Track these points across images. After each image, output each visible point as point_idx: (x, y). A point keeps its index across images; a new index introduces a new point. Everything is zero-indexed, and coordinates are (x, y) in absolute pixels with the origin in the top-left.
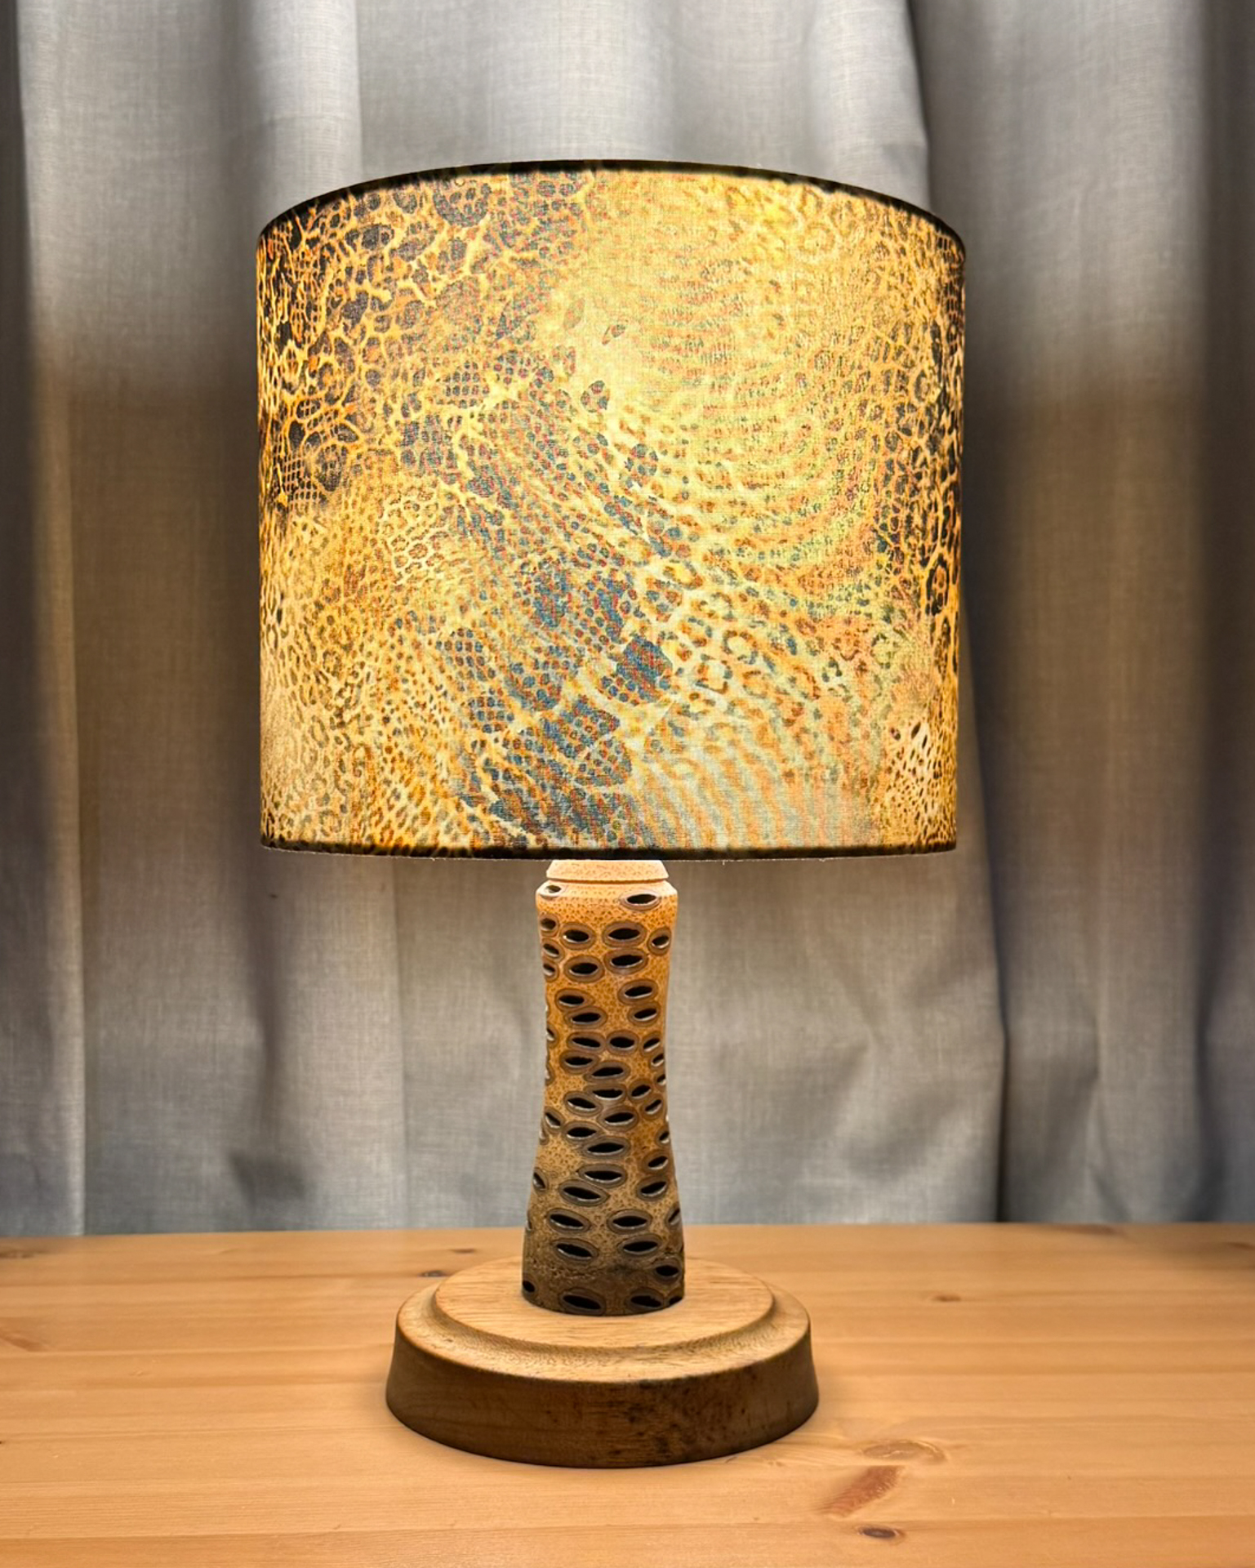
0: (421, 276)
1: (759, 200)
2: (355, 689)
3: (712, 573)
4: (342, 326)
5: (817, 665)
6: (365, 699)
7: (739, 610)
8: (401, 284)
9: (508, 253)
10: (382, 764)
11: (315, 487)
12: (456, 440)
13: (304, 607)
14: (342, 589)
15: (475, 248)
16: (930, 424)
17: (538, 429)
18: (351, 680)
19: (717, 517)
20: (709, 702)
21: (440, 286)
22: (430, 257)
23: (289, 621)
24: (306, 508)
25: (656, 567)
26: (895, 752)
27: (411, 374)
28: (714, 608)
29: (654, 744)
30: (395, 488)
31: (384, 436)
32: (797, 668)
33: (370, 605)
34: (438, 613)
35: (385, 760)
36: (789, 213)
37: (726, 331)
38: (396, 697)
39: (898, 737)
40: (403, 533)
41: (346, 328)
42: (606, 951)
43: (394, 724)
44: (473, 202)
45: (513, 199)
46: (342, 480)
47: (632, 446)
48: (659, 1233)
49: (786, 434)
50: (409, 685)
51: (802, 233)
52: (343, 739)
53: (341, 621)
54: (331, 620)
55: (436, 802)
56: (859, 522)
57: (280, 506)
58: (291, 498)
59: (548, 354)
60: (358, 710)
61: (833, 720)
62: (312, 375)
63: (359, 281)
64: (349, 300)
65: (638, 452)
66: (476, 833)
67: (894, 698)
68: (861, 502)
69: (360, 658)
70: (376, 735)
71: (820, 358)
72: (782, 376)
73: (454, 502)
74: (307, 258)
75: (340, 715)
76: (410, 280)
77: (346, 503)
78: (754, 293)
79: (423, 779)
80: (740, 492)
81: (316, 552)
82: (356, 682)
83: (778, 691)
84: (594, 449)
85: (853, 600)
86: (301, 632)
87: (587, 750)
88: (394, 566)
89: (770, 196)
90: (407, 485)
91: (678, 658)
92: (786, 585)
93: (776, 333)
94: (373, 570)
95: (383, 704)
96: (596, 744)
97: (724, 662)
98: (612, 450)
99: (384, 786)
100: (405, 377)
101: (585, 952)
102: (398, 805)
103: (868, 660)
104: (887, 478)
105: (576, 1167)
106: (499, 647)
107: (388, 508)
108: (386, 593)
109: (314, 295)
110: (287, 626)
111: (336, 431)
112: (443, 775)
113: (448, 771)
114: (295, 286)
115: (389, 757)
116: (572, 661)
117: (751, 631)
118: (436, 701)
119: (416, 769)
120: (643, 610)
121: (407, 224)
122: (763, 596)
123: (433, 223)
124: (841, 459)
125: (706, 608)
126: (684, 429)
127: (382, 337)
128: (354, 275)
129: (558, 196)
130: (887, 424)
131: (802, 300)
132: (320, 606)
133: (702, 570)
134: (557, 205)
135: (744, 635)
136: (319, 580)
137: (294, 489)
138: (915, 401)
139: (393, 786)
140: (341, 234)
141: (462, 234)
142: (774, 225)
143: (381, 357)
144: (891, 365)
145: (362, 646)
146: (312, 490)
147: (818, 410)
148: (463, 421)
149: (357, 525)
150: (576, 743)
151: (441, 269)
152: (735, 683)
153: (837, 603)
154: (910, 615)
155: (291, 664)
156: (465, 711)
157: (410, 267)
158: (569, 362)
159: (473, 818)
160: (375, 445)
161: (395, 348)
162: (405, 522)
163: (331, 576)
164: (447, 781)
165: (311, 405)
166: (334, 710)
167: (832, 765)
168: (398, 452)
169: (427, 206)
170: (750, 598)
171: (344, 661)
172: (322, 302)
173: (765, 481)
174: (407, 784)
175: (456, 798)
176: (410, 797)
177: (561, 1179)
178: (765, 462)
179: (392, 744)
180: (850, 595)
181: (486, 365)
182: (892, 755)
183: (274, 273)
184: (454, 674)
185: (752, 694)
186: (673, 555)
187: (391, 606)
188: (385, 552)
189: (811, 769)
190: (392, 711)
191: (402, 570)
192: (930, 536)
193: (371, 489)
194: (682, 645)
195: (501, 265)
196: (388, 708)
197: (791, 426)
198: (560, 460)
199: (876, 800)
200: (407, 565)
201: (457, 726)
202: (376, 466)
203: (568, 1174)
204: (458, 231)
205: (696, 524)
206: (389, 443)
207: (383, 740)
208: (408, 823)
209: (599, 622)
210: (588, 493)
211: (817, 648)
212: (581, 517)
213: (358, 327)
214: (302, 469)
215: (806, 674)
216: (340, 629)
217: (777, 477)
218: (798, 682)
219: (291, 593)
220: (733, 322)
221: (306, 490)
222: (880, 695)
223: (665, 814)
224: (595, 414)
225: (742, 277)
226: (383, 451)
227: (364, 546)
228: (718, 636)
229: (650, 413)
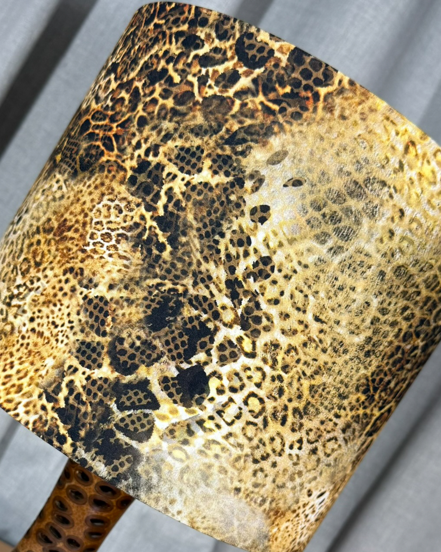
0: (203, 81)
1: (423, 160)
2: (27, 291)
3: (264, 354)
4: (143, 81)
5: (290, 438)
6: (28, 300)
7: (267, 384)
8: (190, 78)
9: (261, 98)
10: (15, 343)
11: (76, 163)
12: (165, 187)
13: (31, 225)
14: (55, 230)
15: (244, 82)
17: (216, 212)
18: (28, 284)
19: (287, 325)
20: (218, 426)
21: (210, 92)
22: (215, 72)
23: (21, 226)
24: (65, 172)
25: (236, 332)
26: (304, 503)
27: (163, 133)
28: (252, 375)
29: (172, 432)
30: (116, 193)
31: (127, 159)
32: (278, 434)
33: (63, 249)
34: (95, 280)
35: (18, 341)
36: (435, 177)
37: (358, 222)
38: (45, 310)
39: (310, 495)
40: (105, 221)
41: (144, 85)
42: (93, 493)
43: (34, 325)
44: (259, 56)
45: (283, 68)
46: (91, 169)
47: (263, 255)
49: (354, 301)
50: (56, 309)
51: (435, 193)
52: (5, 313)
53: (43, 247)
54: (39, 242)
55: (30, 385)
56: (363, 371)
57: (55, 161)
58: (61, 161)
59: (248, 172)
60: (21, 303)
61: (281, 472)
62: (112, 100)
63: (168, 62)
64: (156, 69)
65: (266, 261)
66: (41, 418)
67: (321, 473)
68: (371, 361)
69: (40, 275)
70: (22, 324)
71: (399, 270)
72: (373, 267)
73: (143, 222)
74: (149, 34)
75: (12, 297)
76: (196, 78)
77: (85, 183)
78: (388, 211)
79: (31, 367)
80: (309, 317)
81: (54, 199)
82: (30, 286)
83: (261, 441)
84: (240, 243)
85: (333, 412)
86: (22, 238)
87: (132, 412)
88: (88, 236)
89: (431, 160)
90: (123, 195)
91: (215, 391)
92: (301, 385)
93: (386, 240)
94: (76, 231)
95: (36, 310)
96: (139, 411)
97: (240, 409)
98: (251, 249)
99: (8, 356)
100: (159, 132)
102: (9, 372)
103: (320, 448)
106: (118, 321)
107: (105, 201)
108: (75, 249)
109: (140, 55)
110: (19, 229)
111: (104, 140)
112: (43, 372)
113: (47, 372)
114: (134, 45)
115: (21, 341)
116: (154, 356)
117: (266, 400)
118: (64, 328)
119: (31, 358)
120: (213, 352)
121: (214, 45)
122: (285, 384)
123: (229, 54)
124: (375, 332)
125: (249, 373)
126: (300, 263)
127: (161, 101)
128: (167, 57)
129: (310, 82)
130: (411, 326)
131: (410, 231)
132: (38, 231)
133: (259, 351)
134: (307, 88)
135: (261, 401)
136: (47, 216)
137: (66, 157)
139: (13, 359)
140: (174, 30)
141: (242, 70)
142: (423, 179)
143: (153, 112)
144: (434, 295)
145: (45, 269)
146: (73, 164)
147: (380, 298)
148: (176, 179)
149: (83, 199)
150: (128, 404)
151: (217, 83)
152: (239, 424)
153: (323, 409)
155: (7, 251)
156: (77, 345)
157: (200, 71)
158: (257, 184)
159: (44, 408)
160: (119, 161)
161: (163, 113)
162: (109, 216)
163: (53, 218)
164: (43, 378)
165: (101, 116)
166: (10, 293)
167: (265, 496)
168: (130, 173)
169: (231, 42)
170: (277, 382)
171: (31, 270)
172: (142, 62)
173: (326, 321)
174: (21, 364)
175: (42, 390)
176: (18, 372)
178: (333, 310)
179: (27, 335)
180: (333, 408)
181: (209, 155)
182: (301, 504)
183: (129, 33)
184: (83, 320)
185: (245, 434)
186: (248, 332)
187: (73, 258)
188: (88, 226)
189: (252, 492)
190: (38, 317)
191: (92, 242)
193: (102, 184)
194: (222, 385)
195: (253, 102)
196: (37, 314)
197: (359, 297)
198: (217, 237)
199: (278, 525)
200: (95, 241)
201: (68, 350)
202: (113, 173)
204: (241, 67)
205: (272, 322)
206: (129, 164)
207: (24, 330)
208: (8, 385)
209: (183, 343)
210: (221, 267)
211: (297, 429)
212: (210, 278)
213: (151, 88)
214: (76, 149)
215: (282, 440)
216: (40, 251)
217: (335, 322)
218: (275, 442)
219: (30, 213)
220: (365, 221)
221: (71, 161)
222: (315, 469)
223: (154, 475)
224: (253, 223)
225: (386, 197)
226: (122, 166)
227: (80, 214)
228: (246, 392)
229: (285, 243)
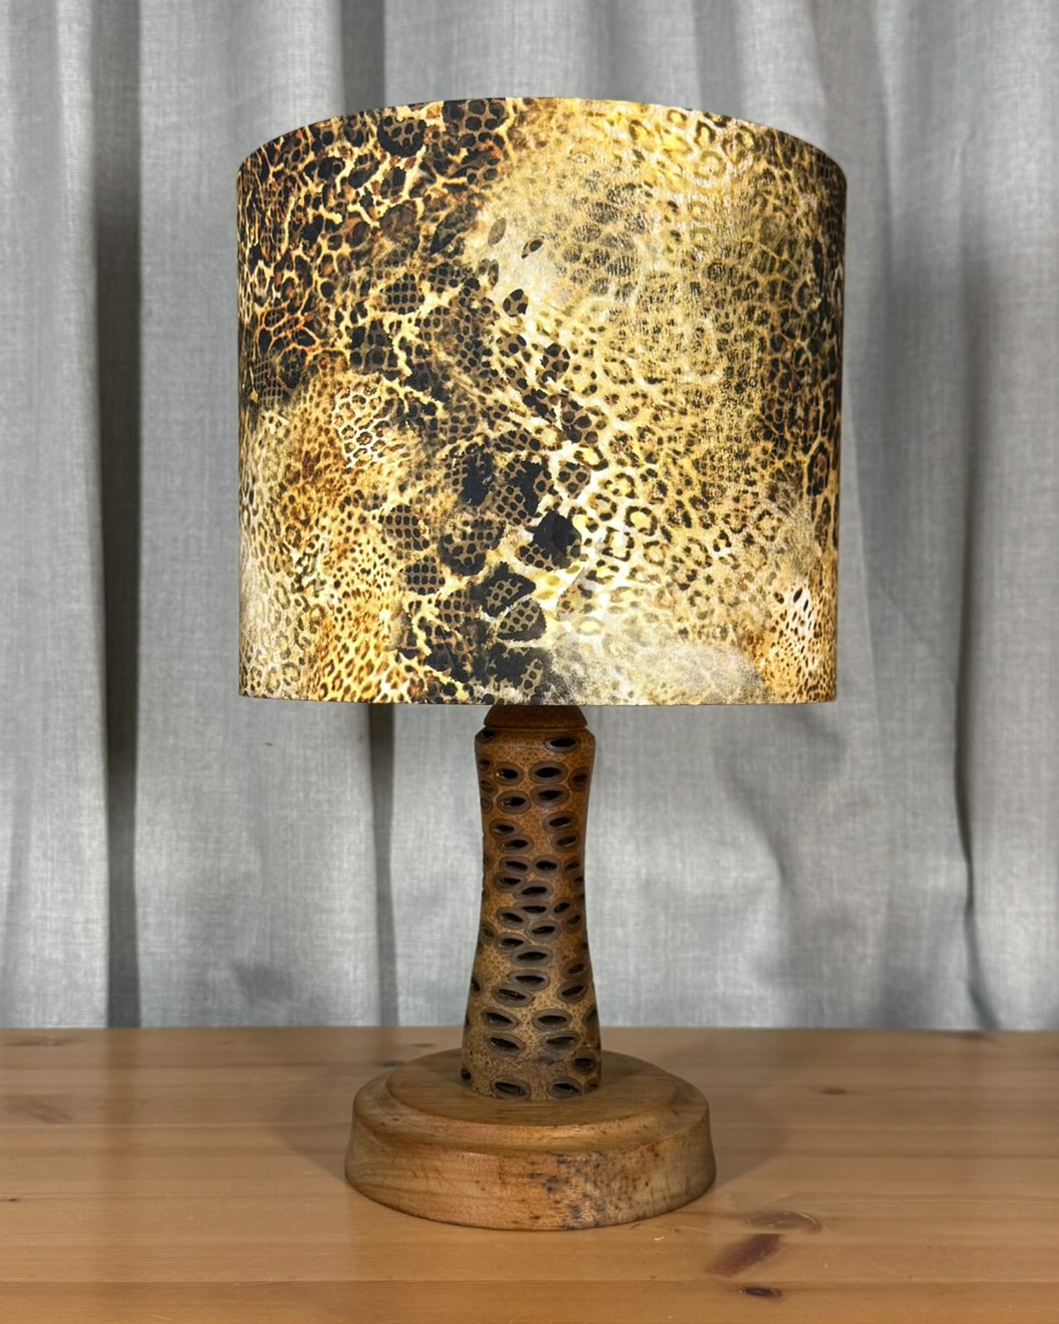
0: (367, 202)
1: (659, 132)
2: (312, 559)
3: (616, 456)
4: (301, 246)
5: (708, 537)
6: (320, 566)
7: (640, 488)
8: (351, 208)
9: (441, 180)
10: (334, 622)
11: (280, 386)
12: (396, 342)
13: (271, 489)
14: (302, 473)
15: (413, 175)
16: (812, 329)
17: (466, 332)
18: (308, 551)
19: (621, 407)
20: (614, 569)
21: (382, 210)
22: (375, 184)
23: (259, 501)
24: (273, 404)
25: (569, 450)
26: (779, 614)
27: (358, 286)
28: (617, 487)
29: (566, 605)
30: (345, 385)
31: (335, 340)
32: (691, 540)
33: (324, 486)
34: (380, 492)
35: (336, 619)
36: (686, 143)
37: (629, 246)
38: (345, 564)
39: (781, 601)
40: (351, 423)
41: (304, 248)
42: (532, 787)
43: (343, 588)
44: (411, 136)
45: (445, 133)
46: (301, 379)
47: (547, 347)
48: (577, 1030)
49: (682, 335)
50: (357, 555)
51: (697, 161)
52: (301, 601)
53: (301, 500)
54: (292, 499)
55: (379, 655)
56: (747, 413)
57: (252, 402)
58: (260, 396)
59: (475, 267)
60: (314, 576)
61: (723, 586)
62: (277, 289)
63: (316, 207)
64: (307, 223)
65: (554, 350)
66: (412, 682)
67: (777, 566)
68: (749, 396)
69: (316, 531)
70: (329, 598)
71: (712, 271)
72: (678, 285)
73: (394, 396)
74: (274, 189)
75: (299, 579)
76: (358, 204)
77: (305, 398)
78: (655, 213)
79: (368, 635)
80: (641, 384)
81: (280, 441)
82: (312, 552)
83: (674, 559)
84: (514, 349)
85: (741, 480)
86: (268, 510)
87: (508, 610)
88: (344, 451)
89: (669, 128)
90: (355, 382)
91: (586, 530)
92: (682, 467)
93: (674, 246)
94: (327, 455)
95: (335, 571)
96: (515, 604)
97: (627, 534)
98: (529, 348)
99: (335, 642)
100: (353, 289)
101: (514, 788)
102: (347, 658)
103: (755, 533)
104: (772, 376)
105: (507, 972)
106: (432, 520)
107: (339, 401)
108: (337, 475)
109: (278, 220)
110: (258, 506)
111: (297, 337)
112: (385, 631)
113: (389, 627)
114: (263, 214)
115: (339, 617)
116: (495, 532)
117: (651, 507)
118: (379, 568)
119: (362, 626)
120: (556, 488)
121: (355, 157)
122: (661, 477)
123: (378, 155)
124: (732, 357)
125: (612, 488)
126: (592, 330)
127: (335, 254)
128: (312, 202)
129: (483, 129)
130: (773, 328)
131: (696, 219)
132: (283, 488)
133: (608, 455)
134: (483, 138)
135: (646, 511)
136: (282, 465)
137: (263, 387)
138: (798, 309)
139: (343, 641)
140: (301, 167)
141: (401, 164)
142: (672, 154)
143: (334, 271)
144: (777, 276)
145: (317, 521)
146: (277, 388)
147: (711, 316)
148: (402, 325)
149: (313, 418)
150: (498, 603)
151: (384, 195)
152: (637, 552)
153: (727, 483)
154: (793, 495)
155: (260, 538)
156: (404, 576)
157: (358, 194)
158: (493, 274)
159: (409, 669)
160: (328, 348)
161: (345, 264)
162: (353, 414)
163: (292, 461)
164: (388, 637)
165: (276, 315)
166: (294, 576)
167: (722, 624)
168: (348, 353)
169: (372, 141)
170: (650, 479)
171: (302, 533)
172: (286, 226)
173: (663, 377)
174: (354, 640)
175: (396, 651)
176: (357, 650)
177: (494, 983)
178: (663, 360)
179: (342, 606)
180: (739, 476)
181: (422, 277)
182: (776, 617)
183: (247, 204)
184: (394, 544)
185: (651, 561)
186: (583, 441)
187: (342, 486)
188: (337, 440)
189: (703, 627)
190: (342, 577)
191: (351, 455)
192: (812, 428)
193: (325, 386)
194: (591, 519)
195: (434, 190)
196: (339, 574)
197: (686, 329)
198: (484, 359)
199: (762, 655)
200: (354, 451)
201: (397, 589)
202: (329, 366)
203: (499, 978)
204: (399, 161)
205: (603, 414)
206: (340, 345)
207: (335, 602)
208: (355, 673)
209: (518, 498)
210: (509, 388)
211: (709, 522)
212: (503, 408)
213: (315, 247)
214: (269, 371)
215: (700, 544)
216: (299, 507)
217: (675, 373)
218: (692, 552)
219: (261, 477)
220: (636, 239)
221: (272, 388)
222: (765, 564)
223: (576, 666)
224: (514, 319)
225: (644, 199)
226: (335, 352)
227: (320, 435)
228: (622, 511)
229: (562, 317)
